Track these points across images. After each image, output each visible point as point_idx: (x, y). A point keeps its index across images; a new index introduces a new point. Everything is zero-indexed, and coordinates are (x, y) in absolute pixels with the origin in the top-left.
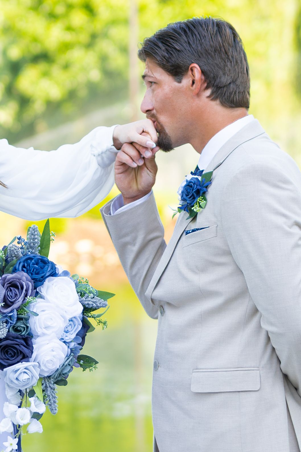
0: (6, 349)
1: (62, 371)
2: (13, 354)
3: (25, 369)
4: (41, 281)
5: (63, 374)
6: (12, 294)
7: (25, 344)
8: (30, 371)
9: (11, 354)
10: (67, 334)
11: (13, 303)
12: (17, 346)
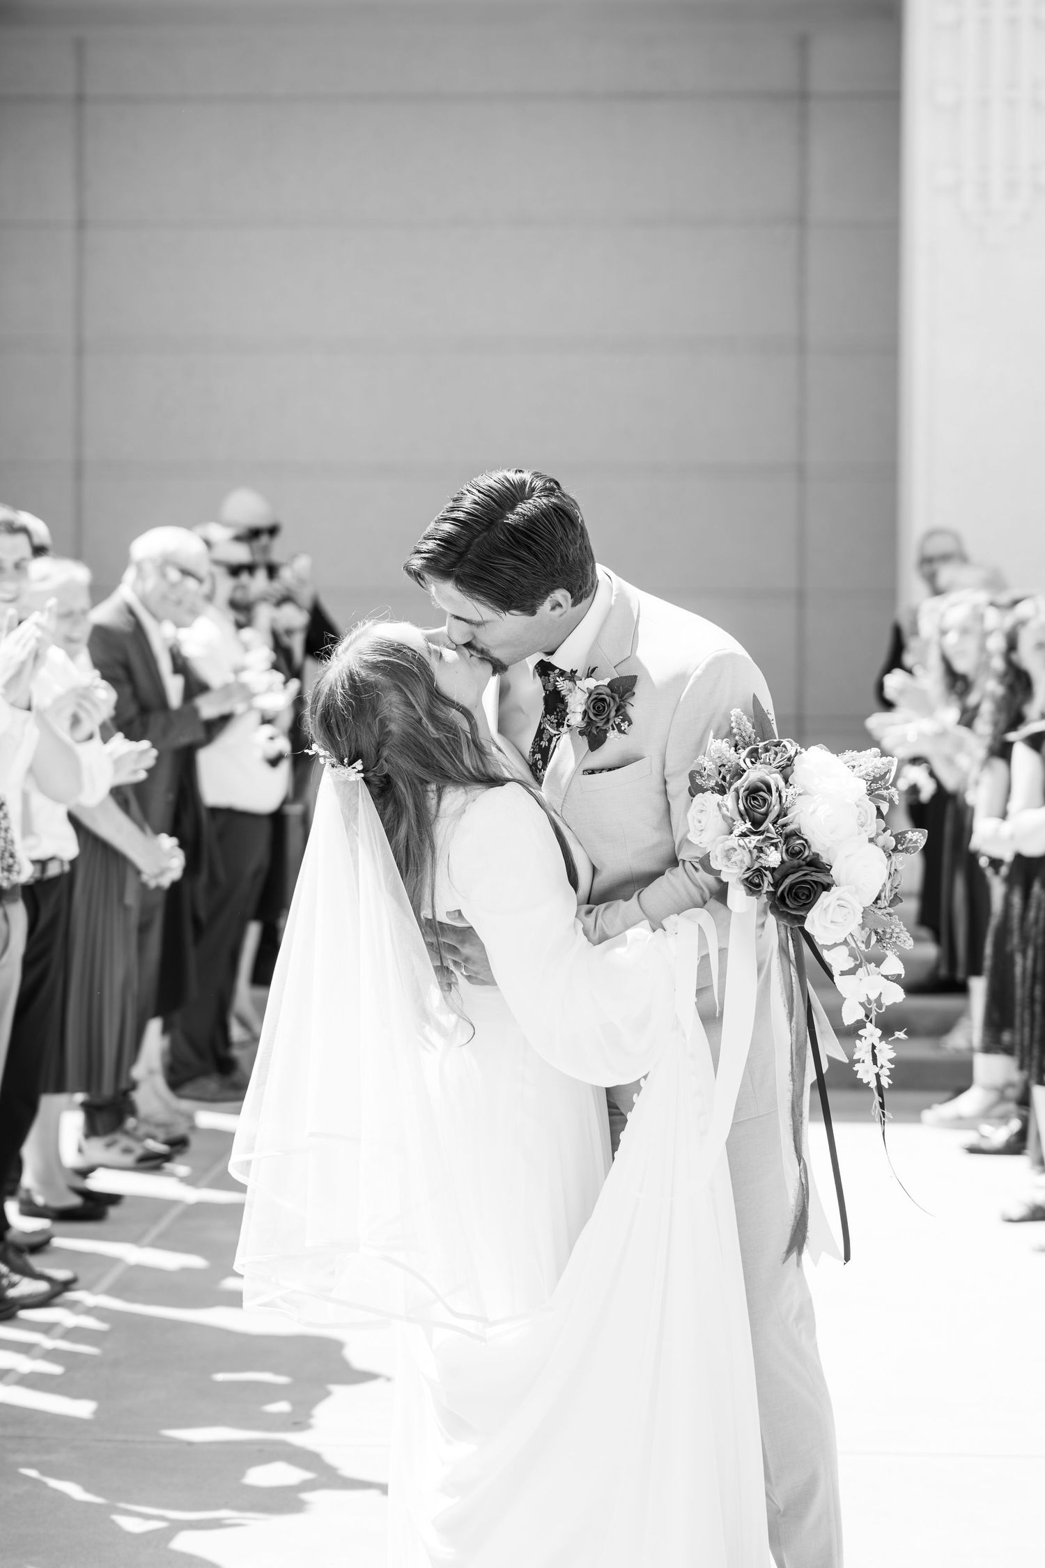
0: (794, 891)
1: (892, 885)
2: (806, 892)
3: (838, 899)
4: (791, 765)
5: (895, 888)
6: (759, 802)
7: (815, 869)
8: (847, 901)
9: (804, 894)
10: (865, 828)
11: (766, 815)
12: (808, 878)
